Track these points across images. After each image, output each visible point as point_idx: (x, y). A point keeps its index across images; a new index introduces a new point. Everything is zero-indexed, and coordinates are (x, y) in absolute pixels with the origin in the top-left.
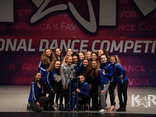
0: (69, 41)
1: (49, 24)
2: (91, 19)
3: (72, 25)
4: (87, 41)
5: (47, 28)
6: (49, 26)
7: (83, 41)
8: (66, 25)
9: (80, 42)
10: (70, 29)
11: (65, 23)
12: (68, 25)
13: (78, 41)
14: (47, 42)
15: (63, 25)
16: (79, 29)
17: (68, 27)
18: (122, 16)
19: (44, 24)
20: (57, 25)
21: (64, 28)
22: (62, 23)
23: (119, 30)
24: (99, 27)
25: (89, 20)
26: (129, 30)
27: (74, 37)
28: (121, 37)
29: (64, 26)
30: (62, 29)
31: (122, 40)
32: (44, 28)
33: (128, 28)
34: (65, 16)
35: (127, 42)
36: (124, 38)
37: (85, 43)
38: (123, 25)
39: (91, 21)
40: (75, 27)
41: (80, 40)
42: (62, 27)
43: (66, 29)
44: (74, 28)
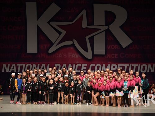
0: (74, 65)
1: (60, 54)
2: (88, 50)
3: (76, 54)
4: (86, 65)
5: (60, 56)
6: (60, 55)
7: (83, 65)
8: (72, 54)
9: (82, 65)
10: (75, 57)
11: (71, 53)
12: (73, 54)
13: (80, 65)
14: (60, 66)
15: (70, 54)
16: (80, 57)
17: (73, 55)
18: (109, 48)
19: (57, 54)
20: (66, 54)
21: (70, 56)
22: (69, 53)
23: (107, 57)
24: (94, 56)
25: (87, 51)
26: (114, 57)
27: (77, 62)
28: (108, 62)
29: (71, 55)
30: (69, 57)
31: (109, 64)
32: (57, 57)
33: (113, 56)
34: (71, 48)
35: (113, 65)
36: (111, 62)
37: (84, 66)
38: (110, 54)
39: (88, 51)
41: (82, 64)
42: (69, 55)
43: (72, 57)
44: (77, 56)
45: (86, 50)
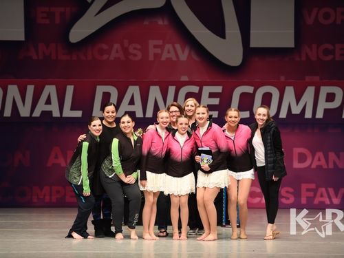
0: (172, 90)
1: (117, 46)
2: (227, 32)
3: (178, 47)
4: (218, 89)
5: (113, 55)
6: (117, 52)
7: (207, 90)
8: (162, 47)
9: (201, 91)
10: (174, 59)
11: (160, 42)
12: (168, 46)
13: (195, 89)
14: (114, 93)
15: (155, 46)
16: (195, 57)
17: (169, 52)
18: (310, 21)
19: (105, 47)
20: (139, 46)
21: (156, 55)
22: (152, 43)
23: (304, 59)
24: (249, 51)
26: (330, 57)
27: (184, 78)
28: (308, 79)
29: (158, 51)
30: (151, 58)
31: (311, 84)
32: (105, 57)
33: (326, 52)
34: (160, 22)
35: (324, 90)
36: (317, 79)
37: (212, 95)
38: (314, 46)
39: (227, 36)
40: (187, 51)
41: (201, 85)
42: (152, 51)
43: (163, 58)
44: (184, 54)
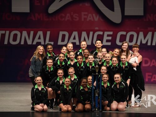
0: (91, 33)
1: (68, 15)
3: (94, 15)
4: (111, 33)
5: (67, 19)
6: (68, 17)
7: (106, 33)
8: (87, 15)
9: (104, 34)
10: (92, 20)
11: (86, 13)
12: (90, 15)
13: (101, 33)
14: (67, 34)
15: (84, 15)
16: (101, 20)
17: (90, 17)
18: (150, 4)
19: (63, 15)
20: (77, 15)
21: (85, 19)
22: (83, 13)
23: (147, 20)
27: (97, 28)
28: (149, 29)
29: (86, 17)
30: (83, 20)
31: (150, 31)
32: (63, 19)
34: (87, 5)
36: (153, 28)
37: (108, 36)
38: (152, 15)
41: (104, 31)
42: (83, 17)
43: (88, 20)
44: (97, 18)
45: (112, 8)
